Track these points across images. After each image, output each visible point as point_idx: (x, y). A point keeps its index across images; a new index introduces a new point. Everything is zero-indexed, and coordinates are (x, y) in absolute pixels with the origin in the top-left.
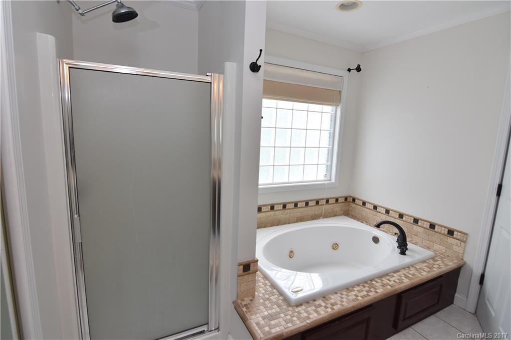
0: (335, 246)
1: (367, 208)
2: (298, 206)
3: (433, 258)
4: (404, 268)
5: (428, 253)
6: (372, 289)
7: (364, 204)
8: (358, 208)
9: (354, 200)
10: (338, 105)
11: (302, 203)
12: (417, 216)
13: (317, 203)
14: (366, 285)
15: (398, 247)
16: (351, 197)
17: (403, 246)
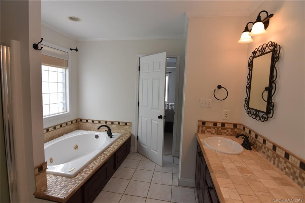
0: (76, 147)
1: (89, 123)
2: (49, 130)
3: (122, 136)
4: (113, 143)
5: (120, 134)
6: (105, 155)
7: (87, 121)
8: (84, 124)
9: (81, 120)
10: (67, 69)
11: (52, 128)
12: (113, 120)
13: (61, 126)
14: (102, 155)
15: (108, 136)
16: (79, 119)
17: (110, 134)
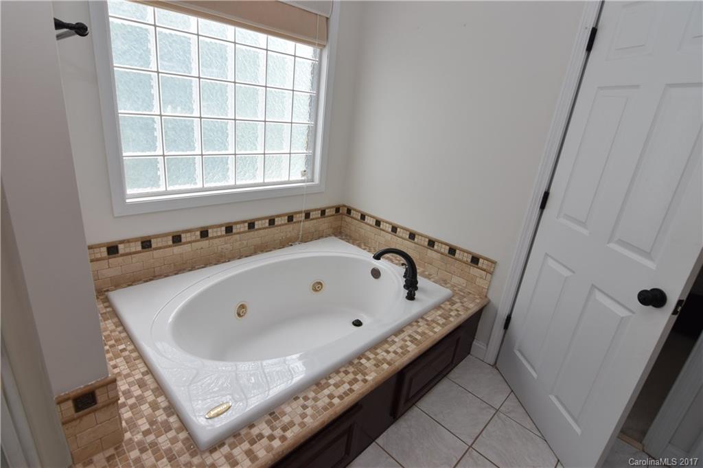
0: (318, 286)
1: (366, 223)
2: (256, 227)
3: (450, 300)
4: (410, 324)
5: (445, 292)
7: (363, 217)
8: (353, 224)
9: (349, 211)
10: (324, 46)
11: (263, 221)
12: (434, 236)
13: (290, 218)
15: (404, 286)
16: (344, 206)
17: (411, 286)
